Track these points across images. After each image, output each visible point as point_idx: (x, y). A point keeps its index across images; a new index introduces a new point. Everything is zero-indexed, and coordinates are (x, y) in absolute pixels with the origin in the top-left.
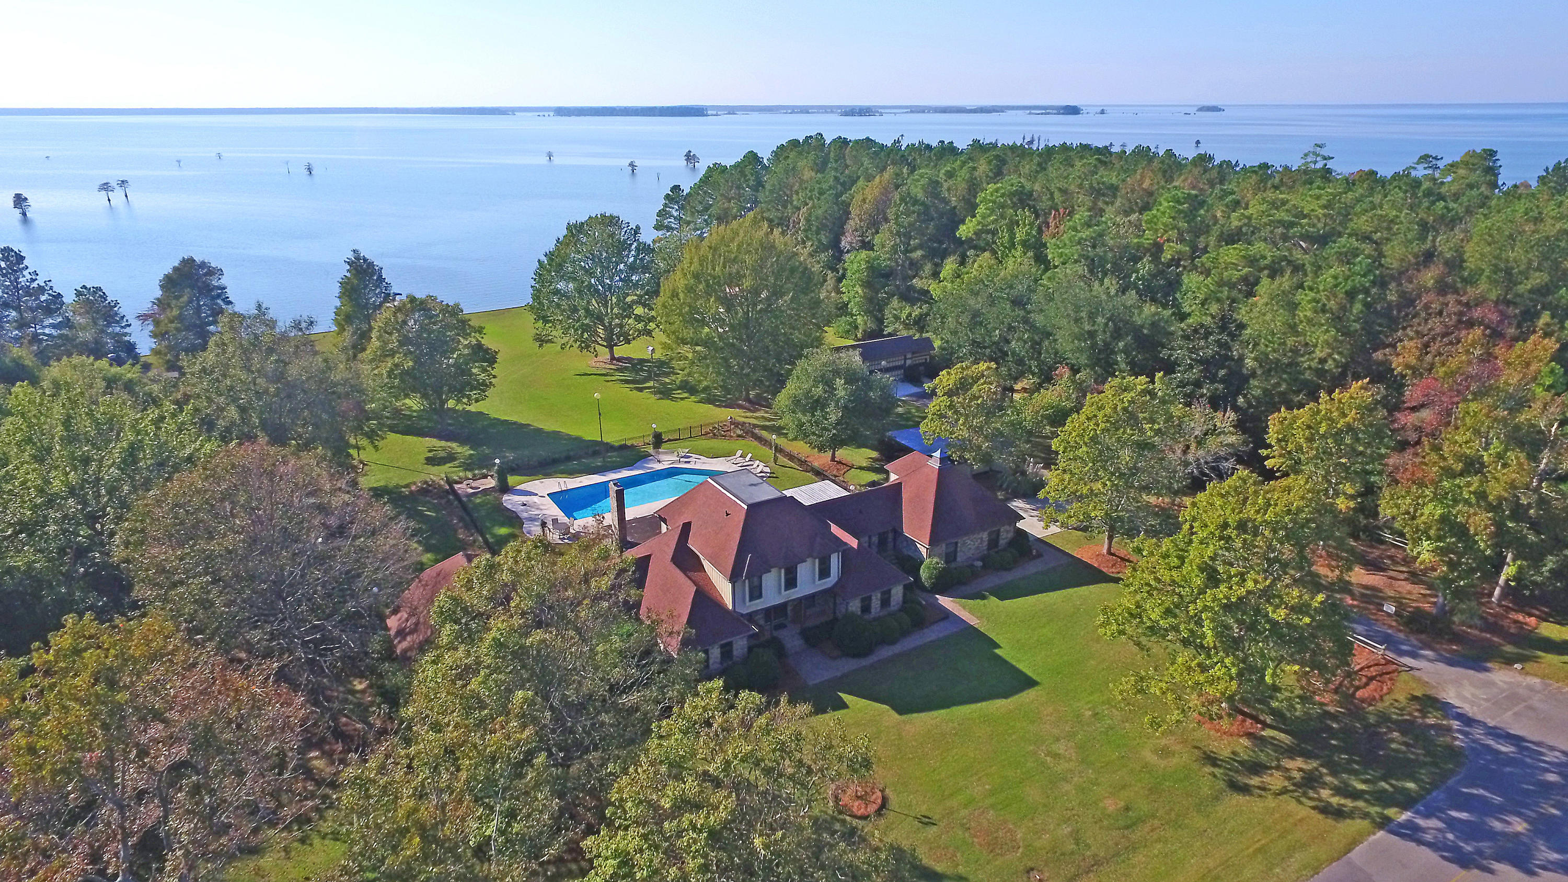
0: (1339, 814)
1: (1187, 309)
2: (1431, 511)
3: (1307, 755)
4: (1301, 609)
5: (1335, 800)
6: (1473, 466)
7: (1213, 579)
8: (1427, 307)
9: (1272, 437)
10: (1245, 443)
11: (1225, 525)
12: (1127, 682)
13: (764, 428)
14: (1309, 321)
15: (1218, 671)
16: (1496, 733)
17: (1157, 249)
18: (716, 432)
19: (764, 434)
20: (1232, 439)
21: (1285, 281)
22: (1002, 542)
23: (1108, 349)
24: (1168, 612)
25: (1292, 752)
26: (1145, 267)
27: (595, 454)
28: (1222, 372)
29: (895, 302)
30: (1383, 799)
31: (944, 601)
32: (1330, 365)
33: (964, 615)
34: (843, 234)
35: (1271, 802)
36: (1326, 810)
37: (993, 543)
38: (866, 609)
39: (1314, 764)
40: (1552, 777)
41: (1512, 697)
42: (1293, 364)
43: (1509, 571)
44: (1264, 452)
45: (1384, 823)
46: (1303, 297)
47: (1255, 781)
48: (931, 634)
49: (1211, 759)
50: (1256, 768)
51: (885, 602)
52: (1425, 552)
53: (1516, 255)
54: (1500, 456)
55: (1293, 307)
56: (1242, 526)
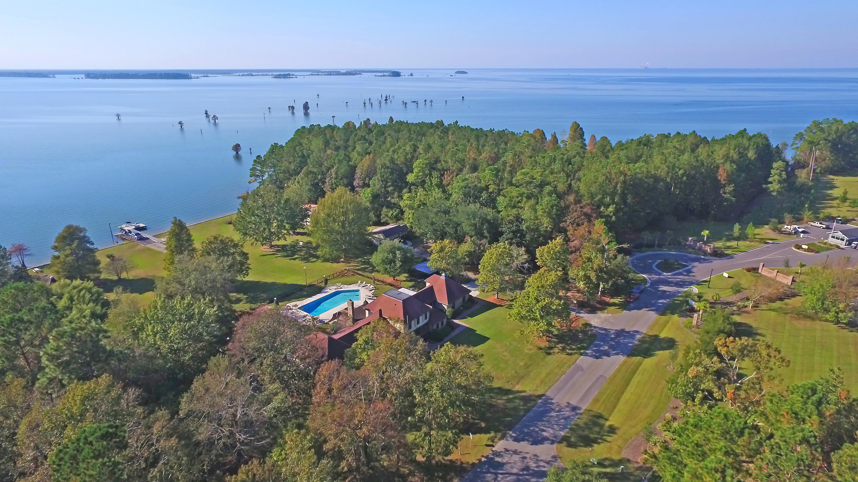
0: (571, 354)
1: (500, 210)
2: (582, 273)
3: (561, 343)
4: (559, 305)
5: (570, 352)
6: (589, 260)
7: (538, 301)
8: (572, 209)
9: (538, 255)
10: (529, 257)
11: (538, 287)
12: (518, 333)
13: (358, 270)
14: (542, 216)
15: (542, 324)
16: (601, 329)
17: (487, 187)
18: (342, 274)
19: (359, 272)
20: (526, 257)
21: (532, 201)
22: (466, 300)
23: (481, 229)
24: (527, 312)
25: (558, 343)
26: (484, 195)
27: (301, 290)
28: (519, 235)
29: (385, 209)
30: (580, 349)
31: (456, 321)
32: (549, 229)
33: (464, 324)
34: (354, 180)
35: (557, 355)
36: (568, 354)
37: (464, 300)
38: (438, 327)
39: (563, 345)
40: (613, 336)
41: (606, 320)
42: (537, 229)
43: (601, 286)
44: (536, 261)
45: (581, 354)
46: (538, 207)
47: (552, 351)
48: (457, 332)
49: (540, 348)
50: (551, 348)
51: (442, 324)
52: (581, 285)
53: (593, 189)
54: (595, 256)
55: (536, 211)
56: (542, 286)
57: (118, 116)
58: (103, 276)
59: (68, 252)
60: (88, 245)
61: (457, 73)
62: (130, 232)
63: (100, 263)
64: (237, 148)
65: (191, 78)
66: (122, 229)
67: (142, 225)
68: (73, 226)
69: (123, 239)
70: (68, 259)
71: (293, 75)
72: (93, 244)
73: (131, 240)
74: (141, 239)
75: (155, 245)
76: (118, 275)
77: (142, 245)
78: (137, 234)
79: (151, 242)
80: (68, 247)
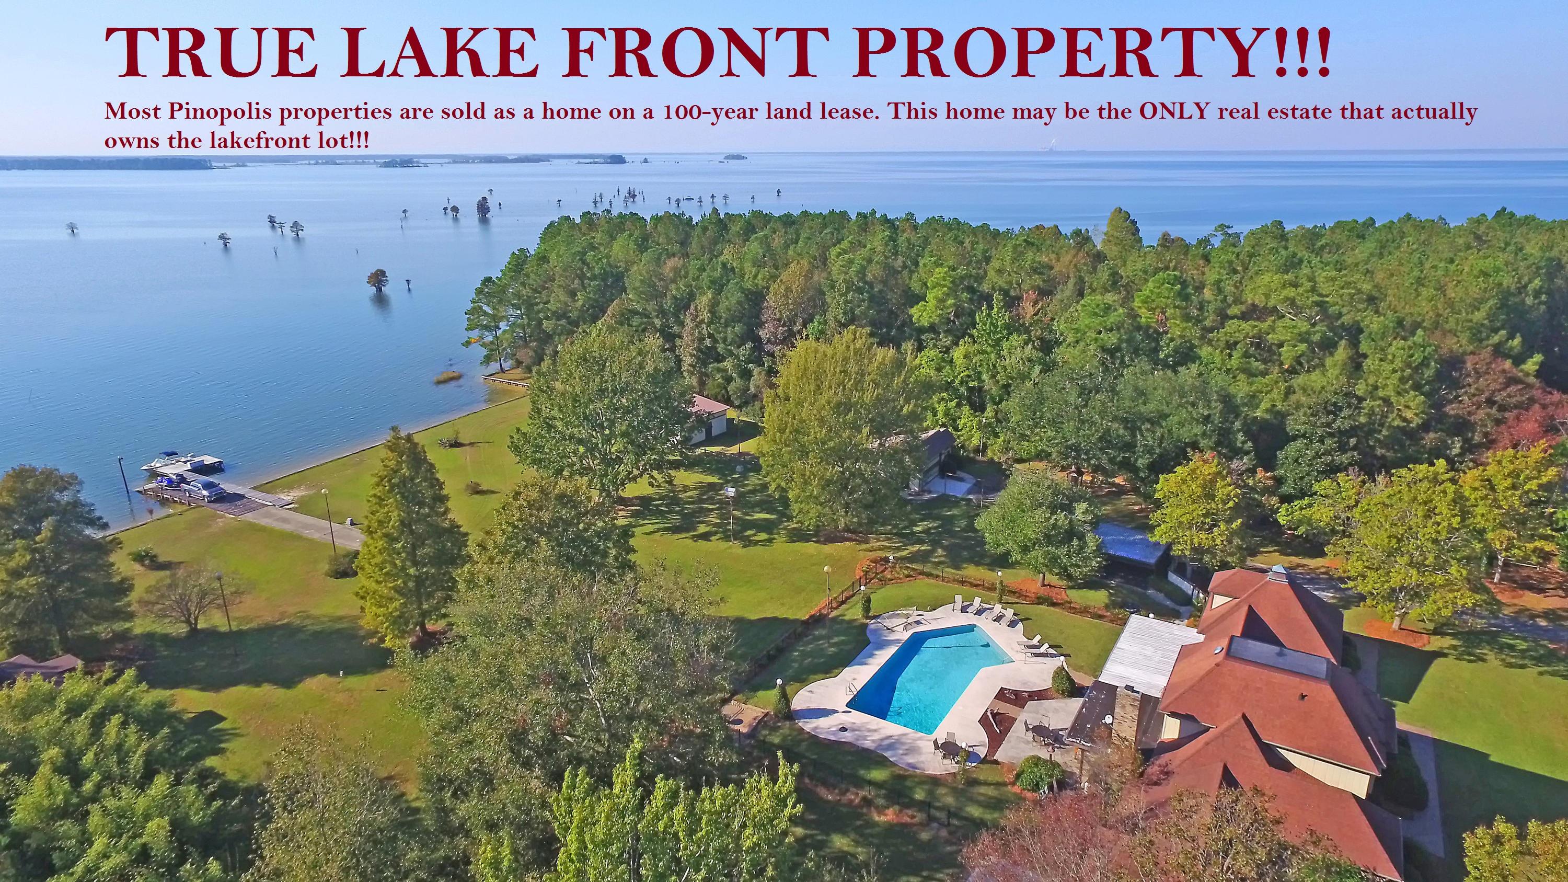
57: (72, 228)
58: (140, 626)
59: (20, 559)
60: (88, 531)
61: (726, 158)
62: (182, 479)
63: (131, 588)
64: (378, 278)
65: (211, 168)
66: (154, 474)
67: (209, 460)
68: (34, 470)
69: (164, 502)
70: (23, 582)
71: (418, 162)
72: (105, 526)
73: (192, 502)
74: (222, 498)
75: (268, 516)
76: (188, 621)
77: (227, 517)
78: (208, 486)
79: (254, 507)
80: (19, 543)
